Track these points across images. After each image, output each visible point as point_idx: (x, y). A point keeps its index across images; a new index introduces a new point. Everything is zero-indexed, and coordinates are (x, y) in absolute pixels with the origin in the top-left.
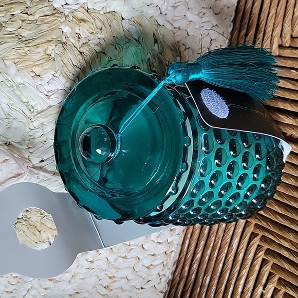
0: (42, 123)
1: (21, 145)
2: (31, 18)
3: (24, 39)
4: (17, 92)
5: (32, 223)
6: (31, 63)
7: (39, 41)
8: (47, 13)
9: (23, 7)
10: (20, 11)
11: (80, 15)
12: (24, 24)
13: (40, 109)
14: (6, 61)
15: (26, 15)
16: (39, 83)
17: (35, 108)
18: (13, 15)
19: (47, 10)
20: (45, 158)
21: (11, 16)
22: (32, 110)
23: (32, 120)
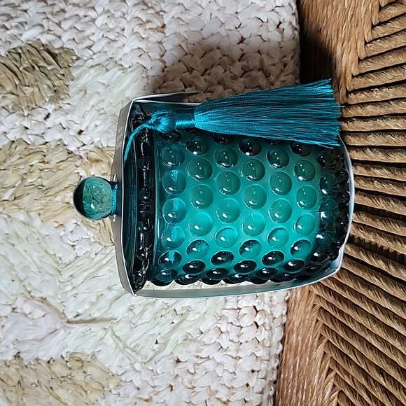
0: (71, 276)
1: (54, 299)
2: (47, 166)
3: (44, 188)
4: (44, 245)
5: (77, 383)
6: (51, 213)
7: (56, 189)
8: (62, 159)
9: (39, 156)
10: (38, 161)
11: (94, 155)
12: (42, 174)
13: (67, 261)
14: (31, 213)
15: (42, 164)
16: (63, 233)
17: (63, 260)
18: (32, 166)
19: (61, 156)
20: (80, 311)
21: (30, 167)
22: (60, 262)
23: (62, 273)
